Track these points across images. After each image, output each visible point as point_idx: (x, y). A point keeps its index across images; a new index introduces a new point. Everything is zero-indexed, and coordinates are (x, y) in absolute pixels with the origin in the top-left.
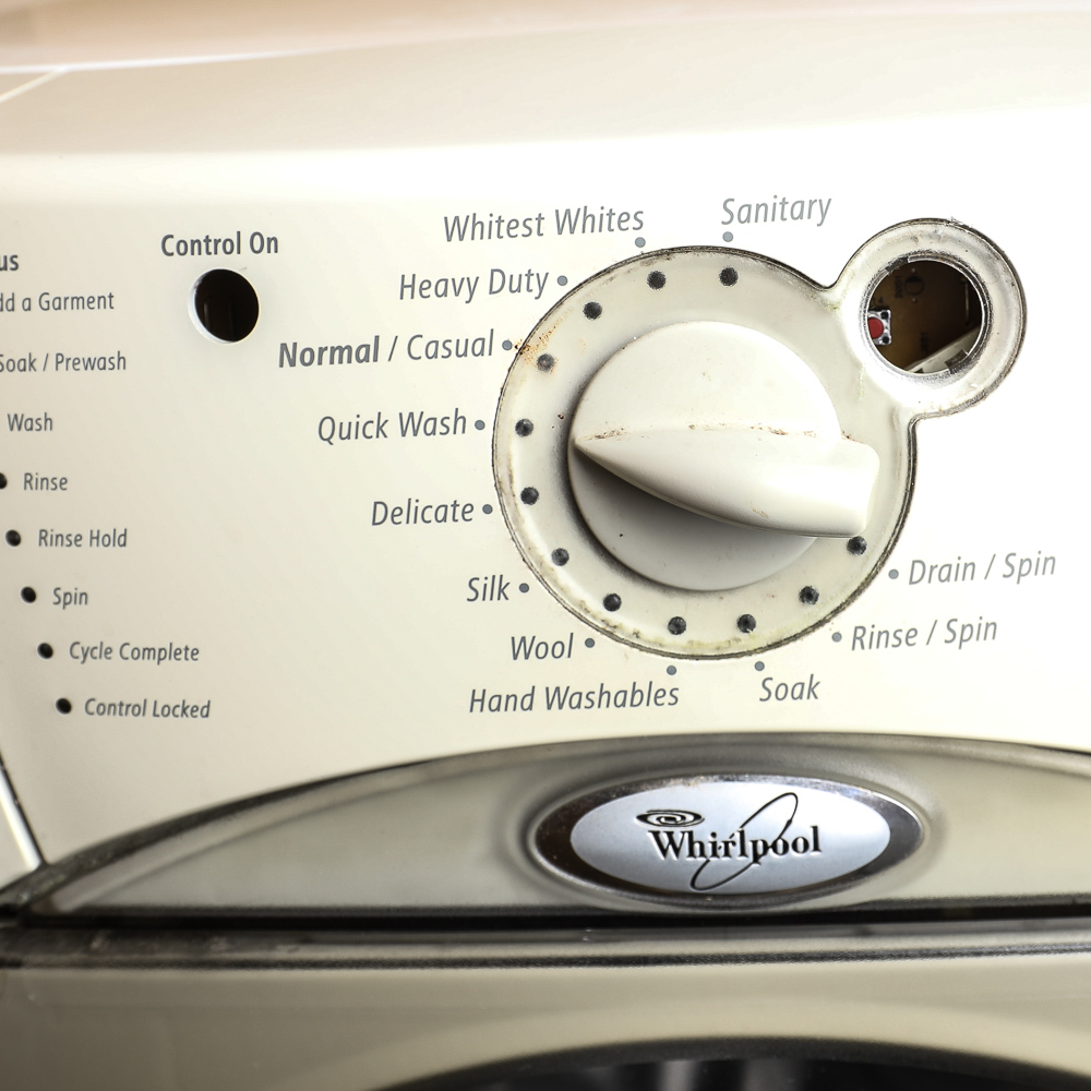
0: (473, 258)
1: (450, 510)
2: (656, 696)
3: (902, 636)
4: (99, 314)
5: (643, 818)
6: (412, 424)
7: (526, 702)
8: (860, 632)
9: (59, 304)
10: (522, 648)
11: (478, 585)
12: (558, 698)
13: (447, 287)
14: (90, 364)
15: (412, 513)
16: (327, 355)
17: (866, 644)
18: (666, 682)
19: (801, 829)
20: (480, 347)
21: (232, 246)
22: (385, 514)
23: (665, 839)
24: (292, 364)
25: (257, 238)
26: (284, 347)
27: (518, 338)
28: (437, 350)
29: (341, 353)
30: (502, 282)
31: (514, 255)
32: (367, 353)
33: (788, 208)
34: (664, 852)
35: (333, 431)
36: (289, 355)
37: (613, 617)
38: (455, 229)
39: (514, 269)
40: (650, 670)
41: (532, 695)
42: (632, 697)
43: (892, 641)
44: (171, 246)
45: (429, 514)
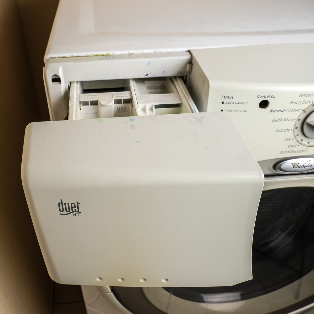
0: (302, 99)
1: (287, 130)
2: (304, 151)
4: (245, 105)
5: (292, 164)
6: (285, 120)
7: (287, 152)
9: (238, 103)
10: (290, 146)
11: (287, 139)
12: (292, 152)
13: (297, 103)
14: (241, 111)
15: (282, 130)
16: (277, 111)
18: (306, 149)
19: (310, 164)
20: (298, 110)
21: (268, 97)
22: (278, 130)
23: (294, 166)
24: (272, 112)
25: (272, 96)
26: (271, 110)
27: (303, 109)
28: (293, 110)
29: (279, 111)
30: (305, 102)
32: (283, 111)
34: (293, 167)
35: (274, 120)
36: (271, 111)
37: (302, 142)
38: (301, 95)
39: (307, 100)
41: (289, 151)
42: (302, 151)
44: (259, 96)
45: (284, 131)
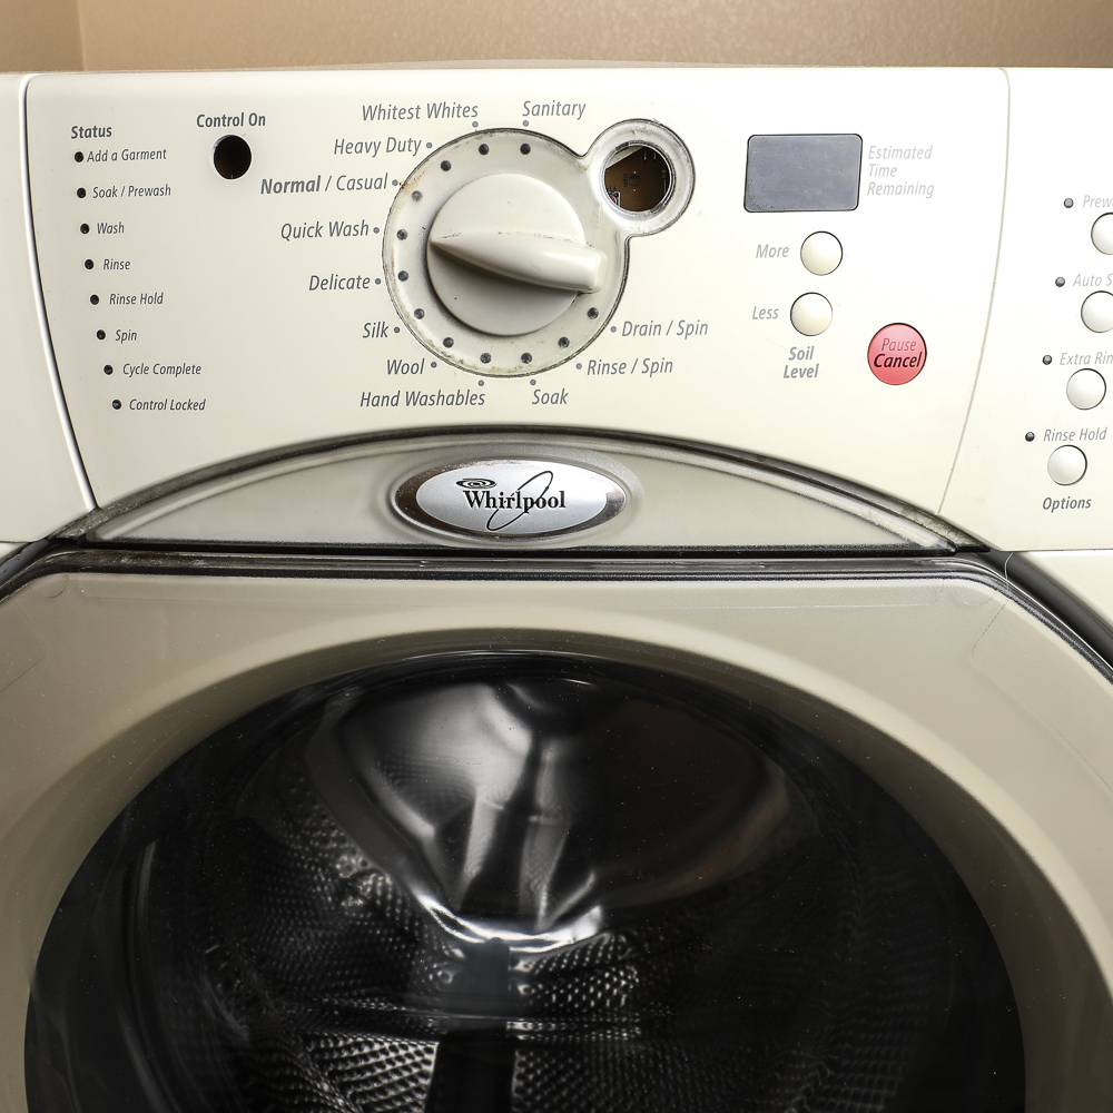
0: (379, 130)
1: (356, 281)
2: (471, 399)
3: (617, 367)
4: (157, 162)
5: (460, 483)
6: (336, 229)
7: (393, 401)
8: (593, 364)
9: (134, 156)
10: (394, 367)
11: (370, 328)
12: (413, 399)
13: (362, 147)
14: (149, 192)
15: (334, 283)
16: (289, 186)
17: (596, 371)
18: (477, 390)
19: (554, 492)
20: (379, 184)
21: (238, 121)
22: (317, 283)
23: (472, 496)
24: (269, 192)
25: (253, 117)
26: (264, 181)
27: (401, 179)
28: (355, 184)
29: (297, 186)
30: (395, 145)
31: (402, 130)
32: (313, 186)
33: (561, 108)
34: (472, 504)
35: (290, 232)
36: (267, 187)
37: (449, 351)
38: (369, 113)
39: (401, 138)
40: (468, 383)
41: (398, 396)
42: (458, 399)
43: (611, 370)
44: (202, 121)
45: (344, 284)
